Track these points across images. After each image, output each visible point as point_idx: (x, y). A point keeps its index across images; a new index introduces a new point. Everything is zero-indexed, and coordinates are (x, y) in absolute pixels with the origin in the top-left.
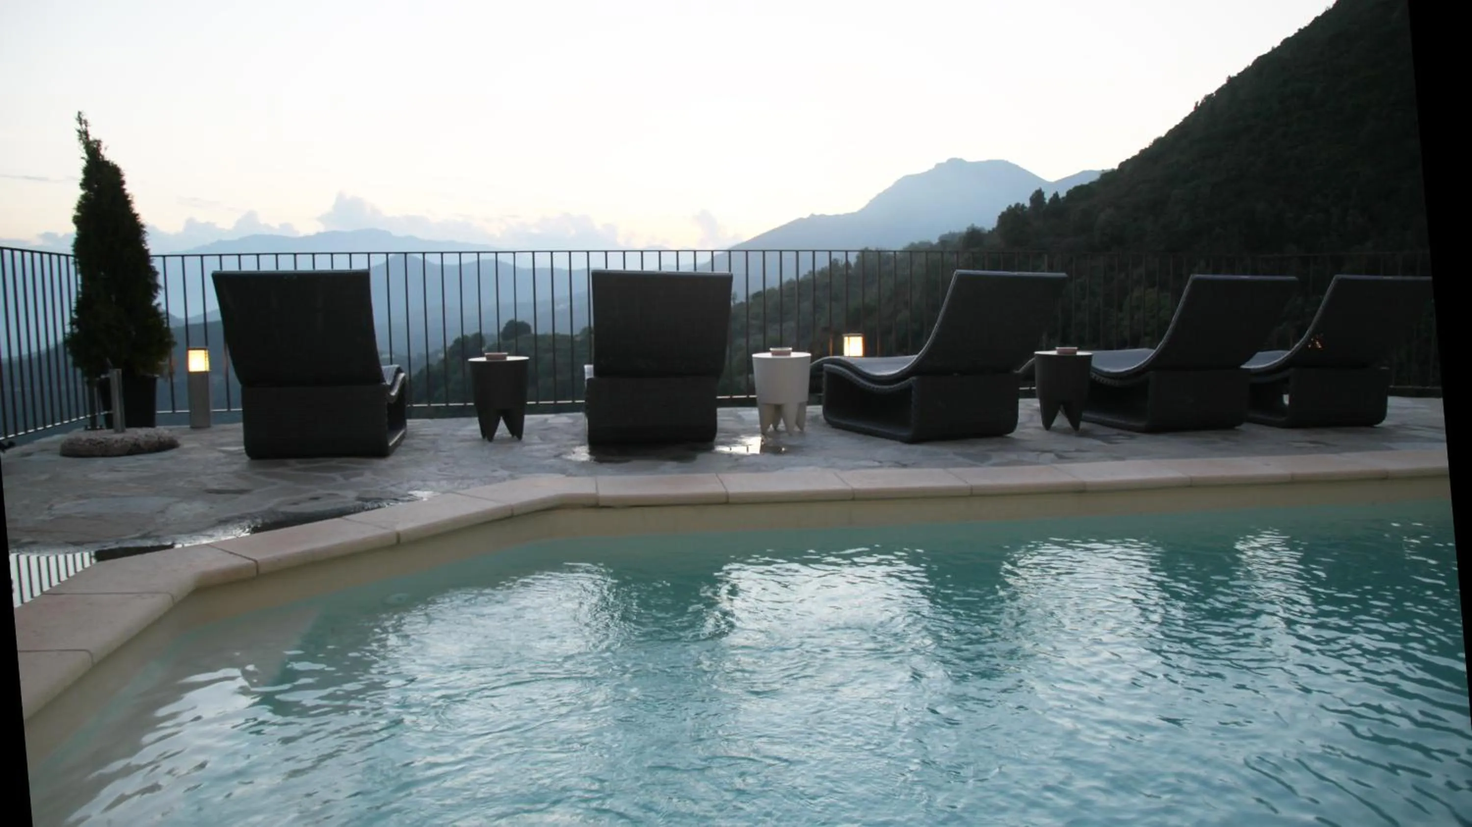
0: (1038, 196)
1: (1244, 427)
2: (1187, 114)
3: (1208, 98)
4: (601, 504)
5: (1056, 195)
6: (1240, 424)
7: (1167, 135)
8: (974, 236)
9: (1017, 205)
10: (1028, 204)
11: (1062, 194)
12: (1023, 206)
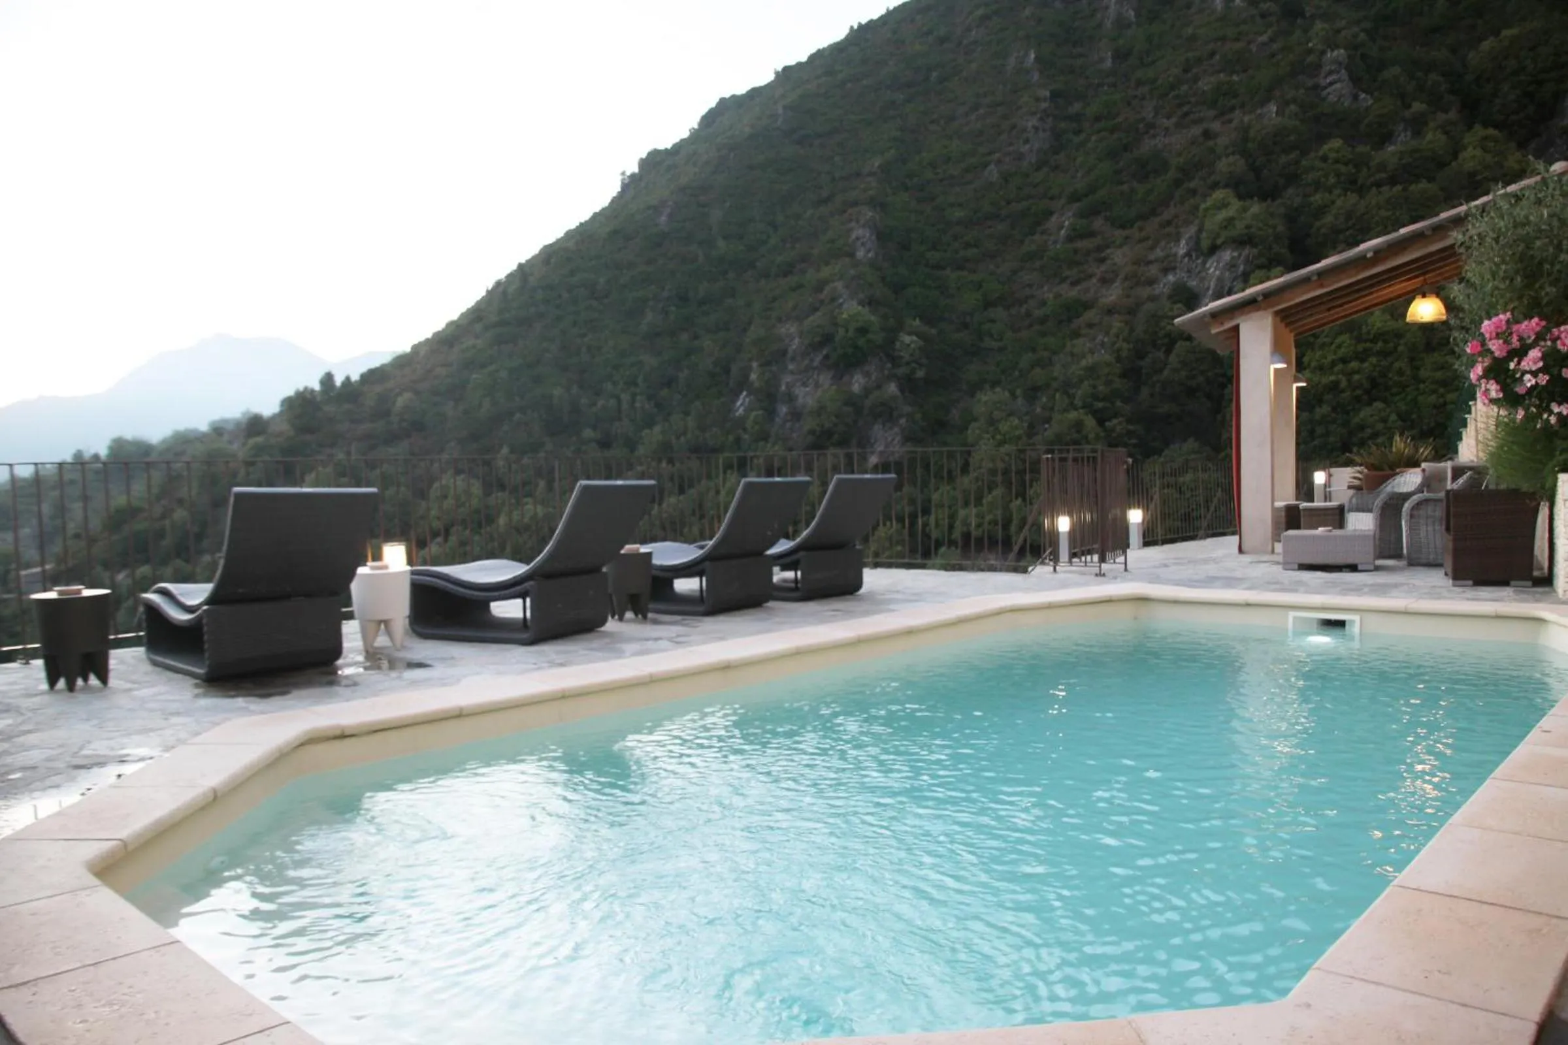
0: (328, 379)
1: (771, 604)
2: (479, 298)
3: (498, 284)
4: (347, 733)
5: (348, 378)
6: (767, 601)
7: (460, 319)
8: (255, 425)
9: (306, 388)
10: (317, 387)
11: (355, 377)
12: (313, 391)
